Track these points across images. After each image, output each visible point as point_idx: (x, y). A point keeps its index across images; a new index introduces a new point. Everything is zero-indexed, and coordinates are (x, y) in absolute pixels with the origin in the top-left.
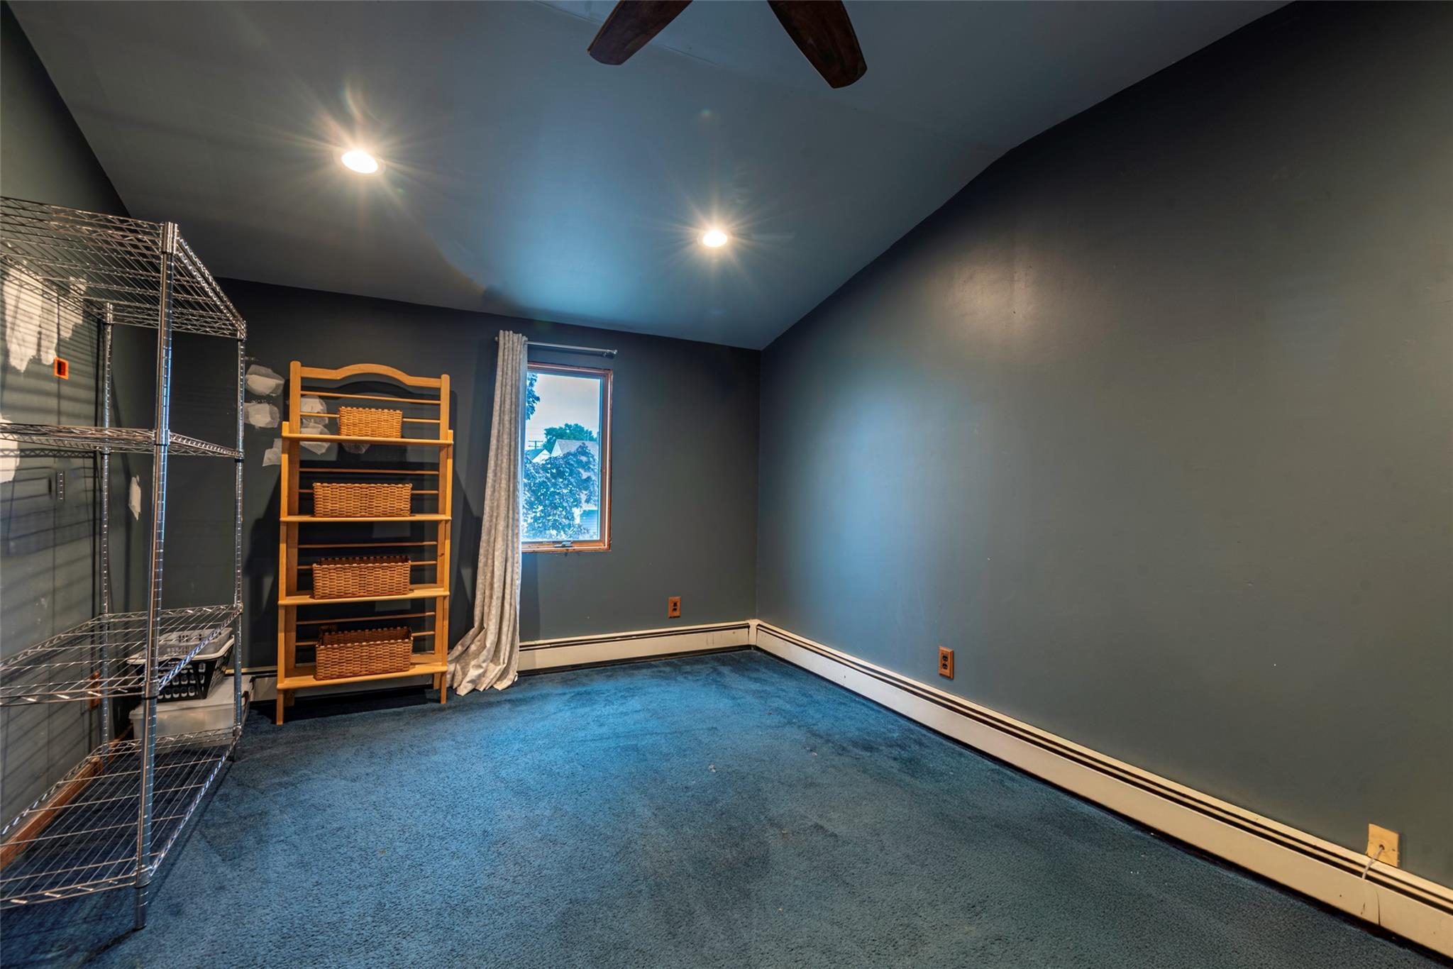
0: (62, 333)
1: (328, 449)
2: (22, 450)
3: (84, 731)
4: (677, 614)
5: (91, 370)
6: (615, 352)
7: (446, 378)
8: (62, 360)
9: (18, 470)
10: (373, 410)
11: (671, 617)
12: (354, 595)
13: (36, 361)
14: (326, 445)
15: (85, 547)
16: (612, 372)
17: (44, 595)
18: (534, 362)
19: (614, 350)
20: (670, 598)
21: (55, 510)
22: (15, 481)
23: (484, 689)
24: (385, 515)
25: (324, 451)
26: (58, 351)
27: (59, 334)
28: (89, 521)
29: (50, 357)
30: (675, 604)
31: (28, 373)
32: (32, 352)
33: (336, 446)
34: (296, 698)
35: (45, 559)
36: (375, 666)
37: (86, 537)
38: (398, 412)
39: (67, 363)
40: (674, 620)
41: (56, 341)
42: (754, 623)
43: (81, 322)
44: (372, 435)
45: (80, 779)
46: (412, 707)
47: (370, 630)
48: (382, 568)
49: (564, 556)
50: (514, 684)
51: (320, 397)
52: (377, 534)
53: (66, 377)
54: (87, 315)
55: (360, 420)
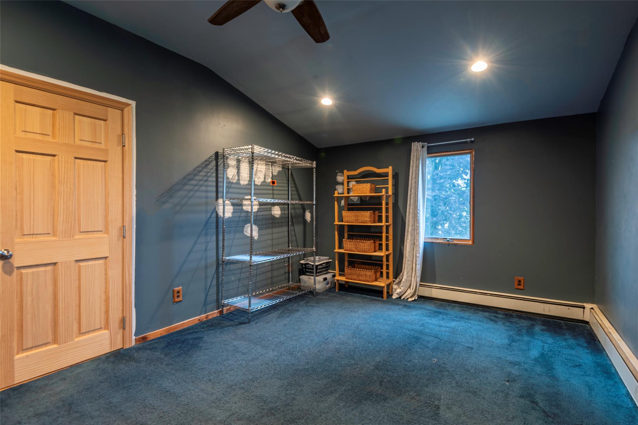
0: (273, 174)
1: (358, 199)
2: (260, 204)
3: (286, 278)
4: (521, 287)
5: (286, 182)
6: (473, 139)
7: (390, 168)
8: (273, 181)
9: (258, 209)
10: (361, 184)
11: (516, 289)
12: (354, 251)
13: (264, 182)
14: (357, 198)
15: (286, 229)
16: (474, 150)
17: (269, 240)
18: (431, 153)
19: (472, 138)
20: (515, 277)
21: (272, 219)
22: (257, 211)
23: (404, 299)
24: (362, 223)
25: (356, 200)
26: (272, 178)
27: (272, 174)
28: (286, 222)
29: (269, 180)
30: (520, 281)
31: (261, 185)
32: (262, 180)
33: (360, 198)
34: (349, 285)
35: (270, 231)
36: (361, 278)
37: (285, 226)
38: (369, 184)
39: (276, 181)
40: (519, 290)
41: (271, 176)
42: (588, 306)
43: (281, 170)
44: (361, 193)
45: (285, 290)
46: (372, 297)
47: (368, 266)
48: (362, 242)
49: (447, 246)
50: (415, 300)
51: (355, 181)
52: (372, 230)
53: (276, 184)
54: (283, 168)
55: (358, 188)
